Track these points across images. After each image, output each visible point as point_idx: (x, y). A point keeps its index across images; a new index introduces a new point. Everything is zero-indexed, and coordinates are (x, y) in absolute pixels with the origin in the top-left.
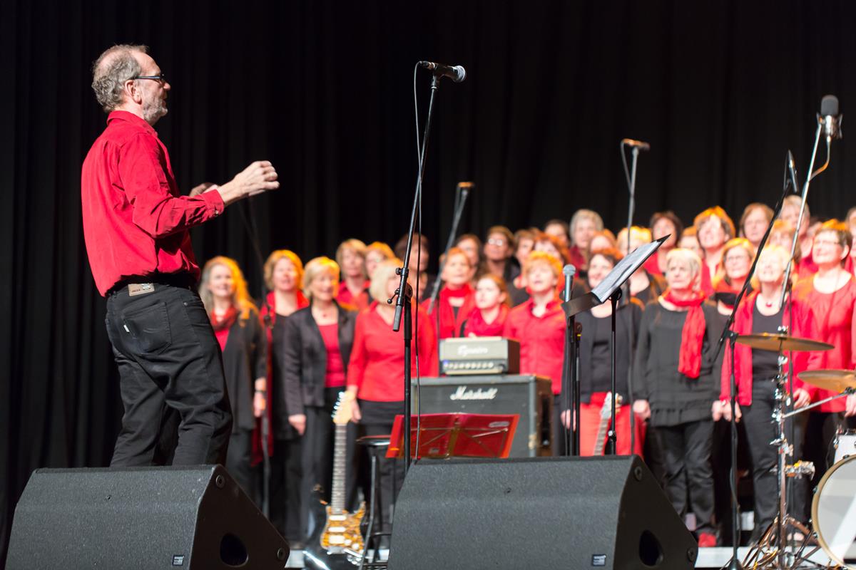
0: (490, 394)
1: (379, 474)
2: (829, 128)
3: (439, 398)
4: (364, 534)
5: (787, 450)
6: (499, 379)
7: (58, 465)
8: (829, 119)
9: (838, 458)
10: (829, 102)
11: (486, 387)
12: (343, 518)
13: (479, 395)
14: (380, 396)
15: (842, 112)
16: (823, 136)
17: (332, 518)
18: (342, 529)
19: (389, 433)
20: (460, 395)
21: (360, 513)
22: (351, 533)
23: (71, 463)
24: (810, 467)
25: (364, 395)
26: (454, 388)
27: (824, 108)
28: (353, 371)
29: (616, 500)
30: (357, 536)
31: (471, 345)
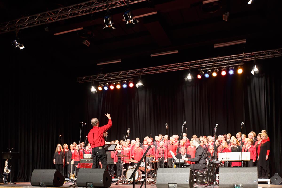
0: (90, 161)
1: (76, 170)
2: (129, 132)
3: (84, 161)
4: (75, 177)
5: (123, 168)
6: (91, 159)
7: (38, 169)
8: (129, 131)
9: (129, 169)
10: (129, 128)
11: (89, 160)
12: (72, 175)
13: (88, 161)
14: (77, 160)
15: (130, 130)
16: (128, 132)
17: (71, 175)
18: (72, 176)
19: (77, 165)
20: (86, 161)
21: (74, 174)
22: (73, 177)
23: (40, 169)
24: (126, 170)
25: (74, 160)
26: (85, 160)
27: (128, 129)
28: (73, 158)
29: (103, 174)
30: (74, 177)
31: (88, 155)
